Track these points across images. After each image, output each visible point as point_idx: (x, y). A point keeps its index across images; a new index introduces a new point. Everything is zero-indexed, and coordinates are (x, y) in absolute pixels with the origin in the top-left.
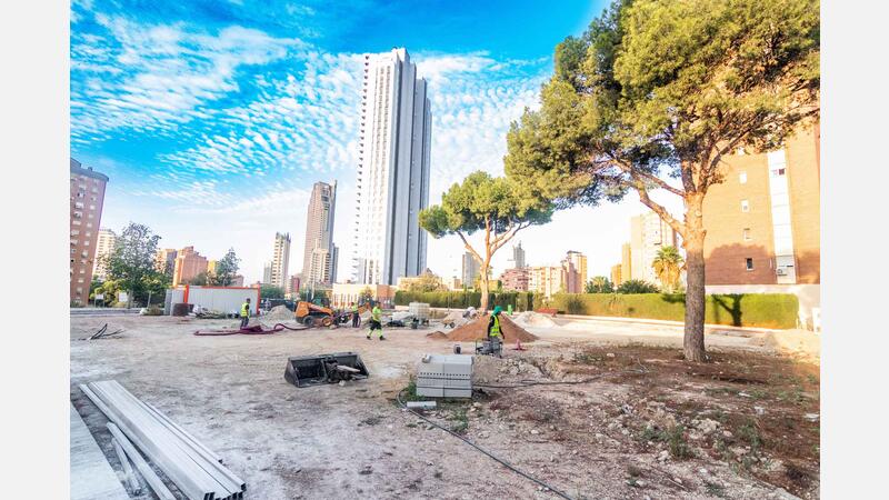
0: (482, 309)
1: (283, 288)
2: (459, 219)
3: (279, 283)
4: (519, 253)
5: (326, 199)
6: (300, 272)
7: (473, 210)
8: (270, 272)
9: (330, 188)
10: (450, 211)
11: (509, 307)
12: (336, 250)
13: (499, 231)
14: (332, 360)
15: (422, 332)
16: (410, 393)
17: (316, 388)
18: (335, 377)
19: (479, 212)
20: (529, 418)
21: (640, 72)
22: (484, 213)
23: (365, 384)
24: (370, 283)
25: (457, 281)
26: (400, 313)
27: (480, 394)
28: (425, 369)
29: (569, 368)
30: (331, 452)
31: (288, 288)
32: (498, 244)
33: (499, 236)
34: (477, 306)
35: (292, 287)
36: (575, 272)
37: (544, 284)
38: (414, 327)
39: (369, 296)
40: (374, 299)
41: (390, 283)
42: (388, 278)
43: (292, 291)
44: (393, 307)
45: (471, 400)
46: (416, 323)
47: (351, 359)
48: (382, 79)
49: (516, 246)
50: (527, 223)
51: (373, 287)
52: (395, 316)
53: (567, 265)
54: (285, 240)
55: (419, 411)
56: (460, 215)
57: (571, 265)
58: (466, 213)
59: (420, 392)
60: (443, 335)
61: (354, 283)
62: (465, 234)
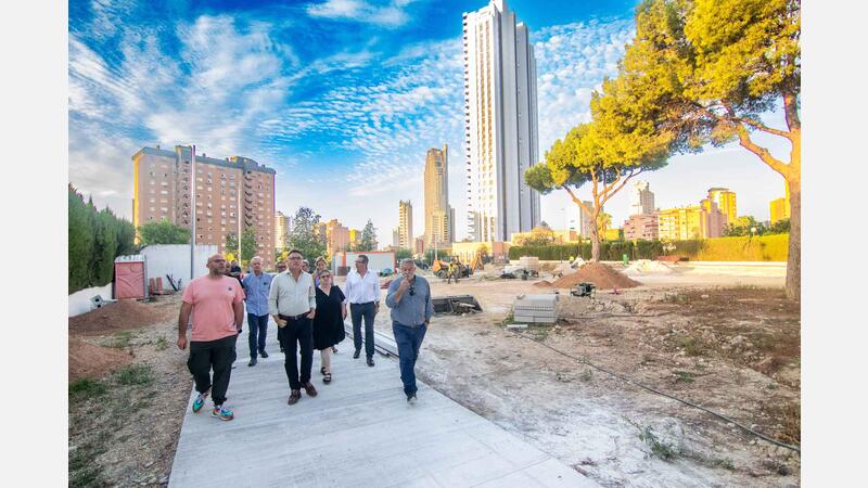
0: (593, 260)
1: (411, 250)
2: (564, 174)
3: (407, 246)
4: (646, 196)
5: (439, 164)
6: (423, 234)
7: (576, 164)
8: (397, 235)
9: (442, 153)
10: (554, 168)
11: (625, 256)
12: (452, 212)
13: (610, 181)
14: (456, 300)
15: (530, 282)
16: (511, 320)
17: (447, 318)
18: (459, 311)
19: (582, 165)
20: (595, 335)
21: (708, 34)
22: (588, 166)
23: (479, 315)
24: (486, 240)
25: (572, 234)
26: (514, 266)
27: (563, 321)
28: (520, 303)
29: (650, 306)
30: (458, 345)
31: (414, 250)
32: (609, 193)
33: (608, 185)
34: (588, 256)
35: (417, 247)
36: (719, 212)
37: (678, 229)
38: (525, 278)
39: (486, 253)
40: (490, 255)
41: (505, 239)
42: (502, 234)
43: (418, 252)
44: (508, 262)
45: (554, 324)
46: (525, 275)
47: (470, 299)
48: (481, 36)
49: (643, 188)
50: (639, 170)
51: (489, 245)
52: (508, 269)
53: (708, 205)
54: (407, 207)
55: (515, 330)
56: (565, 170)
57: (714, 205)
58: (571, 168)
59: (516, 319)
60: (548, 284)
61: (471, 241)
62: (572, 187)
